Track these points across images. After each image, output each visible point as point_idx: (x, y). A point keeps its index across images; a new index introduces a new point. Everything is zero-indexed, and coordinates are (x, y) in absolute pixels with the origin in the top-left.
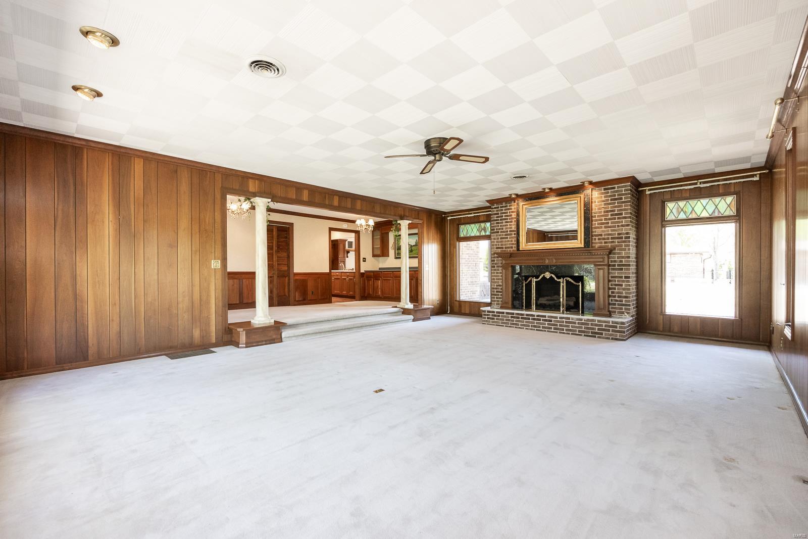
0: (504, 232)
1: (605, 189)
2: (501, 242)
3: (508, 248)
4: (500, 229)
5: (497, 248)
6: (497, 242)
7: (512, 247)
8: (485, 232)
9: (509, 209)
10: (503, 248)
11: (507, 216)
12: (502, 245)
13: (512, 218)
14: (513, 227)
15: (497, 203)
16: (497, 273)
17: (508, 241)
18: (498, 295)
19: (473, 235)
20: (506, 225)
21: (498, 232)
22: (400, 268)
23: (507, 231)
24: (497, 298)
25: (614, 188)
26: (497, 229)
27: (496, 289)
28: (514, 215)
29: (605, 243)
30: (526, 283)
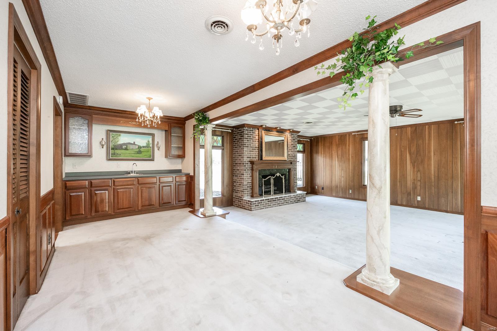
0: (251, 147)
1: (291, 134)
2: (250, 153)
3: (254, 158)
4: (249, 145)
5: (247, 157)
6: (248, 153)
7: (256, 158)
9: (254, 133)
10: (250, 157)
11: (253, 137)
12: (250, 155)
13: (256, 139)
14: (257, 145)
15: (248, 127)
16: (247, 174)
17: (254, 153)
18: (248, 189)
20: (252, 143)
21: (248, 147)
23: (253, 147)
24: (247, 191)
25: (293, 134)
26: (247, 145)
27: (247, 185)
30: (264, 180)
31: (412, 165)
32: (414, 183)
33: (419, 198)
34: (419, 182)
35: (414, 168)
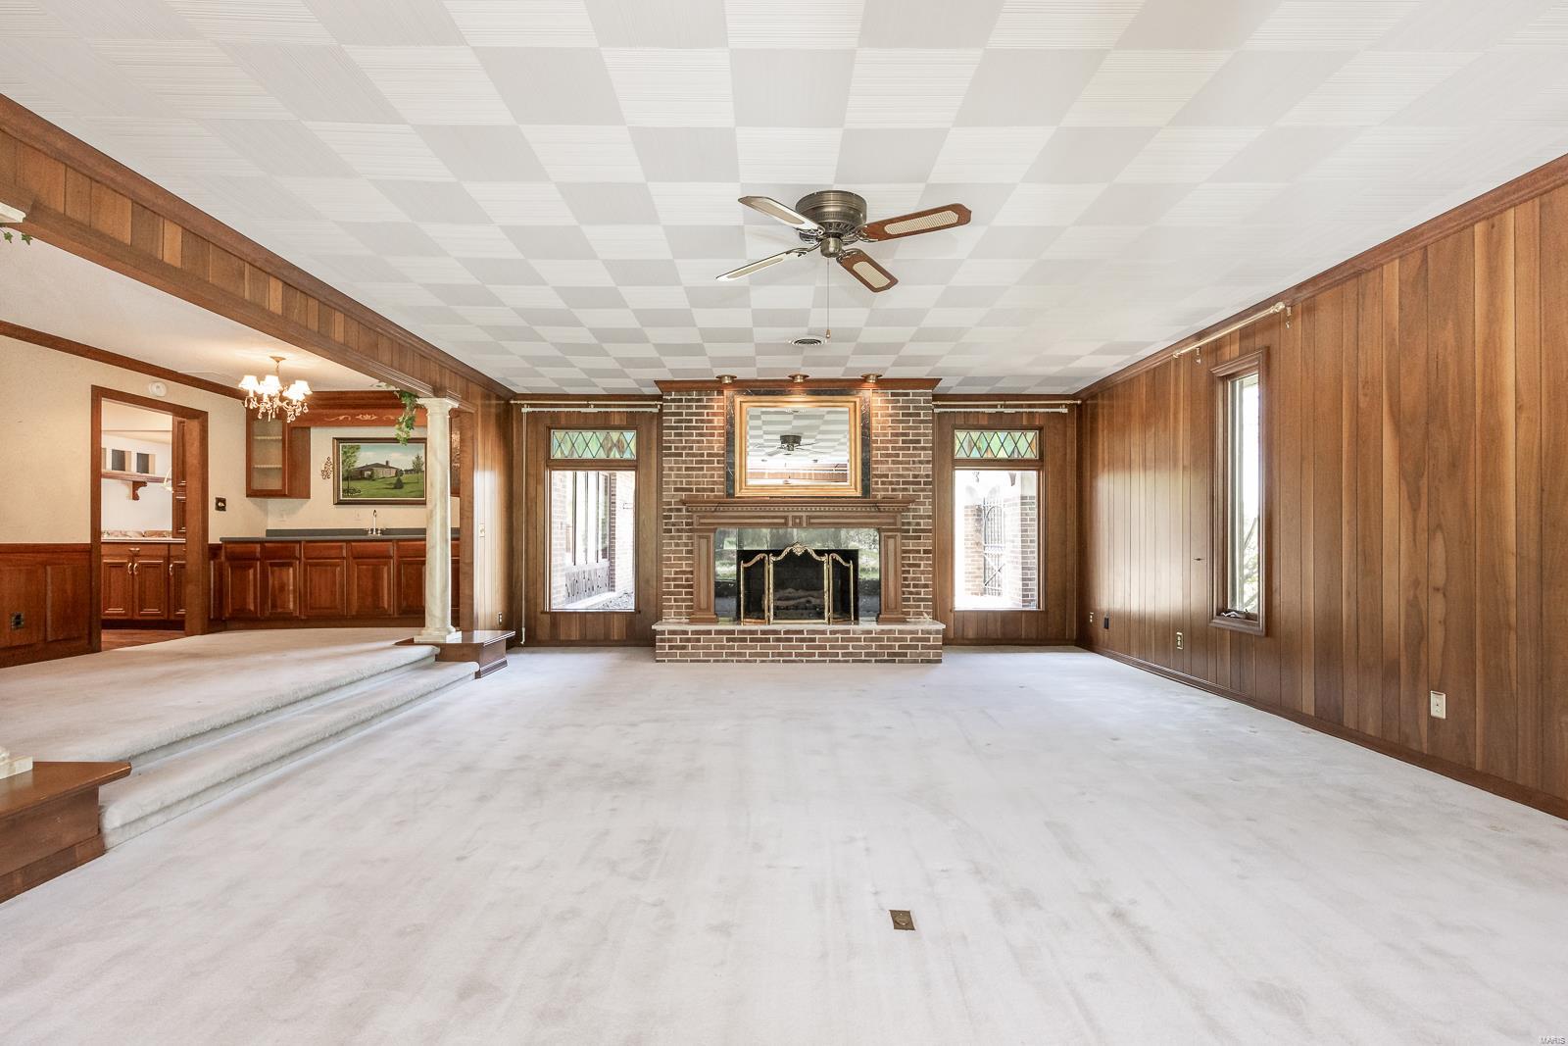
0: (694, 455)
1: (893, 395)
2: (689, 476)
3: (704, 490)
4: (684, 448)
5: (676, 490)
6: (677, 476)
7: (712, 490)
8: (622, 451)
9: (705, 407)
10: (691, 490)
11: (702, 421)
12: (688, 483)
13: (714, 428)
14: (716, 446)
15: (678, 391)
16: (677, 545)
17: (704, 476)
18: (680, 593)
19: (588, 456)
20: (698, 442)
21: (680, 455)
22: (423, 531)
23: (702, 455)
24: (675, 600)
25: (907, 395)
26: (676, 448)
27: (675, 579)
28: (718, 421)
29: (893, 490)
30: (746, 565)
31: (1404, 494)
32: (1413, 604)
33: (1438, 706)
34: (1440, 596)
35: (1415, 509)
